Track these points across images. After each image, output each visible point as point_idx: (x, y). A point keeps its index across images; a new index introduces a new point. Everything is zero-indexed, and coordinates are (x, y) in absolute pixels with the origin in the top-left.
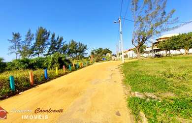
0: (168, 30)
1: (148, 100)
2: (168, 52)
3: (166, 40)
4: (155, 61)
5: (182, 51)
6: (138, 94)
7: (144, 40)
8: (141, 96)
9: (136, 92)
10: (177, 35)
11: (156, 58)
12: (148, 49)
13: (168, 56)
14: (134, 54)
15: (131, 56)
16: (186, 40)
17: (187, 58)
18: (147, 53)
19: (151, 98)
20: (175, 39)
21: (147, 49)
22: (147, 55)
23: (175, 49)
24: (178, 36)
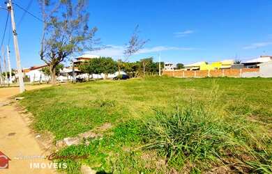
0: (91, 49)
1: (88, 143)
2: (91, 76)
3: (88, 61)
4: (79, 87)
5: (103, 75)
6: (69, 140)
7: (62, 56)
8: (75, 142)
9: (65, 139)
10: (98, 57)
11: (78, 83)
12: (66, 70)
13: (91, 80)
14: (43, 75)
15: (37, 79)
16: (106, 64)
17: (108, 83)
18: (65, 76)
19: (90, 139)
20: (97, 61)
21: (64, 69)
22: (66, 78)
23: (97, 73)
24: (99, 59)
